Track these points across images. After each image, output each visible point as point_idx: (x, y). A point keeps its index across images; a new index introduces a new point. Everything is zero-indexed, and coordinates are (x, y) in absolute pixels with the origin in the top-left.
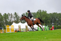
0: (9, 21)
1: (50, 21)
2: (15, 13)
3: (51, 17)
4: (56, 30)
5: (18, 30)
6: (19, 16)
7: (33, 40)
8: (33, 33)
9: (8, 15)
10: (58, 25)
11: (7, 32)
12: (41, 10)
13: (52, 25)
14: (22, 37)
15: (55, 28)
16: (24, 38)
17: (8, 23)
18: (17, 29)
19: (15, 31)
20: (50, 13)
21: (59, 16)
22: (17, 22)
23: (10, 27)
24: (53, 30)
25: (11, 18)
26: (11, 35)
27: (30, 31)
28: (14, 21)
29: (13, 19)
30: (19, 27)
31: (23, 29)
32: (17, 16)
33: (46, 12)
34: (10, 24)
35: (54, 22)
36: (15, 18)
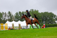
0: (3, 19)
1: (41, 20)
2: (9, 12)
3: (42, 16)
4: (47, 28)
5: (12, 28)
6: (12, 15)
7: (25, 37)
8: (25, 31)
9: (2, 14)
10: (49, 24)
11: (1, 30)
12: (33, 10)
13: (44, 23)
14: (15, 34)
15: (46, 27)
16: (17, 35)
17: (2, 21)
18: (10, 27)
19: (9, 29)
20: (42, 13)
21: (50, 15)
22: (10, 21)
23: (4, 25)
24: (44, 28)
25: (5, 17)
26: (5, 32)
27: (23, 29)
28: (8, 19)
29: (7, 18)
30: (13, 25)
31: (16, 27)
32: (11, 14)
33: (38, 11)
34: (4, 22)
35: (45, 21)
36: (9, 16)
